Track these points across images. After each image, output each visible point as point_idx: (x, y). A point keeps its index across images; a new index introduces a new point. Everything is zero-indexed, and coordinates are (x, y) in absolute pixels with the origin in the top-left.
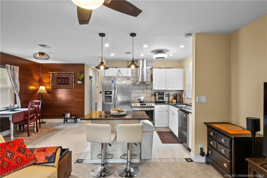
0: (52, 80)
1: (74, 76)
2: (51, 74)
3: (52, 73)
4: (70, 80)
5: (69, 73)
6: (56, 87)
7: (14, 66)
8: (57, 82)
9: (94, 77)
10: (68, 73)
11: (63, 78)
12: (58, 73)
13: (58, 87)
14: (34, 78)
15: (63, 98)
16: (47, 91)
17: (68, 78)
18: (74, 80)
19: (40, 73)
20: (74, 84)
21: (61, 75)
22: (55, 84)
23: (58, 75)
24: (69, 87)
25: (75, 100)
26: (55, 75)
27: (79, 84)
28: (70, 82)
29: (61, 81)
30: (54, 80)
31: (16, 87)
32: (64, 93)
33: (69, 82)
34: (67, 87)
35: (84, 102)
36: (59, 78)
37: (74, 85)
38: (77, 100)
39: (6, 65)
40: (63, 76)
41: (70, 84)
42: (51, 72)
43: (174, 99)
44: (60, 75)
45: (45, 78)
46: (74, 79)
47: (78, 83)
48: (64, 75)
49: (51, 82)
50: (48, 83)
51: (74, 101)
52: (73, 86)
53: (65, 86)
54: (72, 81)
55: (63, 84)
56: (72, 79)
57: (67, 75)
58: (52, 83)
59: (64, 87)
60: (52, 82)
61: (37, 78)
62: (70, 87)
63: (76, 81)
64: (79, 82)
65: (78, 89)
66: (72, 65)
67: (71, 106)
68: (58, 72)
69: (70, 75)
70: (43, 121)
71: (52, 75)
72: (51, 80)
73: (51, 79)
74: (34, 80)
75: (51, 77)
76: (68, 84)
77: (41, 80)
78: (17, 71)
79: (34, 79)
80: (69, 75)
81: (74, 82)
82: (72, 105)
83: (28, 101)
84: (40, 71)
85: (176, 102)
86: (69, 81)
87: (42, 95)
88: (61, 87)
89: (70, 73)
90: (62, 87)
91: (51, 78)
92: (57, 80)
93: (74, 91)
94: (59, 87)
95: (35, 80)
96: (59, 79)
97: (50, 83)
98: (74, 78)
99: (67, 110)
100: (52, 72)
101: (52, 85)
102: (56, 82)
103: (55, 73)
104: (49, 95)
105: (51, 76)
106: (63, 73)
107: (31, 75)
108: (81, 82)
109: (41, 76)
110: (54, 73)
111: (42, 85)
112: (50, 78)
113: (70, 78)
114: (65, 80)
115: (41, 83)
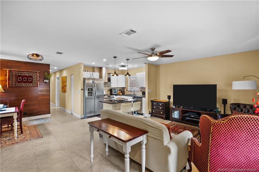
0: (9, 78)
1: (38, 75)
2: (7, 71)
3: (9, 71)
4: (34, 78)
5: (33, 72)
6: (16, 85)
8: (17, 80)
10: (31, 72)
11: (26, 76)
13: (18, 85)
17: (31, 77)
18: (38, 79)
20: (38, 82)
21: (22, 73)
22: (14, 82)
23: (18, 73)
24: (32, 85)
26: (14, 73)
28: (34, 81)
29: (22, 79)
30: (12, 78)
33: (32, 81)
34: (30, 85)
36: (19, 76)
38: (42, 98)
40: (24, 74)
41: (34, 83)
42: (7, 69)
43: (121, 93)
44: (20, 73)
46: (38, 77)
48: (26, 74)
49: (7, 80)
50: (3, 81)
51: (39, 98)
52: (38, 84)
53: (28, 85)
55: (25, 82)
56: (36, 78)
57: (30, 74)
58: (9, 81)
59: (26, 85)
62: (34, 85)
68: (17, 70)
69: (34, 74)
72: (7, 78)
75: (7, 74)
80: (32, 74)
85: (122, 94)
86: (32, 79)
88: (22, 85)
90: (24, 85)
92: (17, 78)
93: (39, 89)
94: (20, 85)
99: (29, 108)
100: (9, 69)
101: (9, 83)
102: (15, 80)
103: (14, 71)
105: (8, 73)
106: (25, 71)
110: (11, 71)
113: (34, 76)
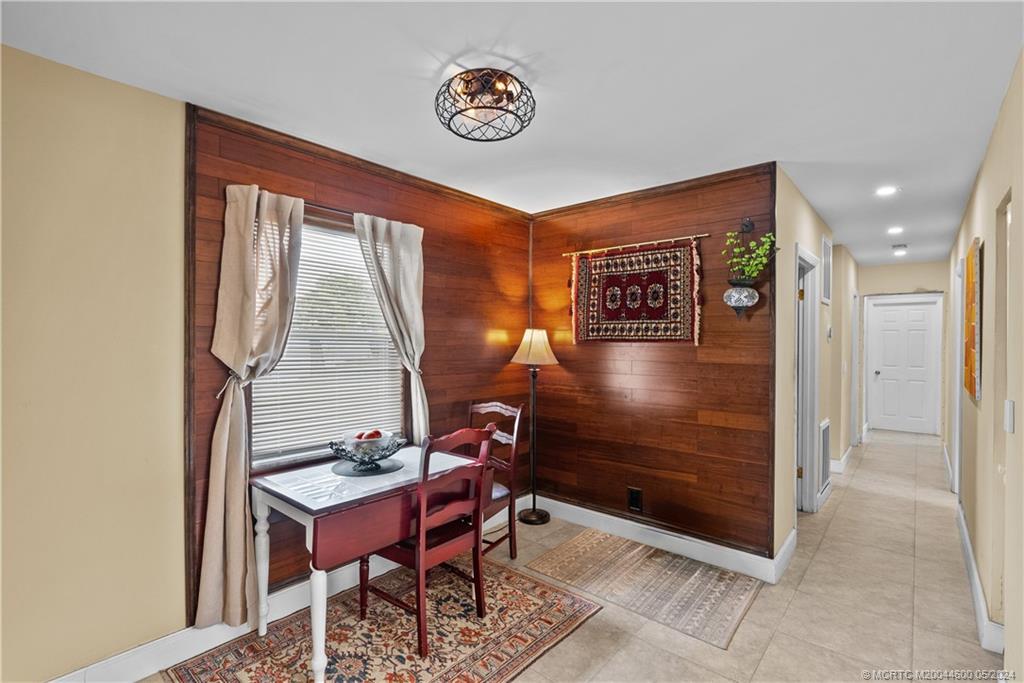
0: (577, 297)
1: (697, 261)
2: (574, 264)
3: (583, 257)
4: (675, 287)
5: (667, 246)
6: (599, 330)
7: (393, 223)
8: (605, 306)
9: (817, 268)
10: (659, 247)
11: (634, 279)
12: (611, 254)
13: (607, 330)
14: (502, 290)
15: (632, 400)
16: (556, 354)
17: (659, 277)
18: (696, 288)
19: (531, 263)
20: (698, 310)
21: (623, 265)
22: (593, 317)
23: (608, 266)
24: (666, 329)
25: (705, 417)
26: (596, 267)
27: (737, 309)
28: (675, 301)
29: (624, 295)
30: (590, 293)
31: (405, 334)
32: (639, 368)
33: (666, 304)
34: (656, 330)
35: (769, 437)
36: (612, 281)
37: (697, 318)
38: (719, 419)
39: (357, 216)
40: (631, 264)
41: (676, 315)
42: (574, 254)
44: (616, 266)
45: (551, 286)
46: (697, 277)
47: (733, 303)
48: (639, 262)
49: (573, 304)
50: (561, 311)
51: (701, 421)
52: (693, 324)
53: (647, 329)
54: (688, 291)
55: (633, 315)
56: (688, 281)
57: (656, 261)
58: (577, 311)
59: (638, 330)
60: (577, 303)
61: (513, 288)
62: (676, 329)
63: (709, 291)
64: (738, 297)
65: (724, 347)
66: (689, 189)
67: (676, 455)
68: (606, 250)
69: (675, 258)
70: (537, 507)
71: (579, 267)
72: (573, 297)
73: (573, 291)
74: (500, 296)
75: (574, 278)
76: (659, 313)
77: (533, 297)
78: (409, 250)
79: (502, 294)
80: (666, 259)
81: (702, 301)
82: (683, 448)
83: (468, 405)
84: (527, 251)
86: (665, 293)
87: (535, 375)
88: (622, 330)
89: (677, 245)
90: (630, 330)
91: (574, 284)
92: (605, 291)
93: (702, 357)
94: (614, 329)
95: (505, 300)
96: (614, 285)
97: (571, 313)
98: (701, 271)
99: (652, 472)
100: (578, 253)
101: (577, 319)
102: (598, 305)
103: (595, 256)
104: (565, 374)
105: (574, 272)
106: (633, 251)
107: (486, 273)
108: (751, 297)
109: (533, 276)
110: (587, 256)
111: (536, 326)
112: (570, 285)
113: (676, 273)
114: (644, 289)
115: (532, 313)
